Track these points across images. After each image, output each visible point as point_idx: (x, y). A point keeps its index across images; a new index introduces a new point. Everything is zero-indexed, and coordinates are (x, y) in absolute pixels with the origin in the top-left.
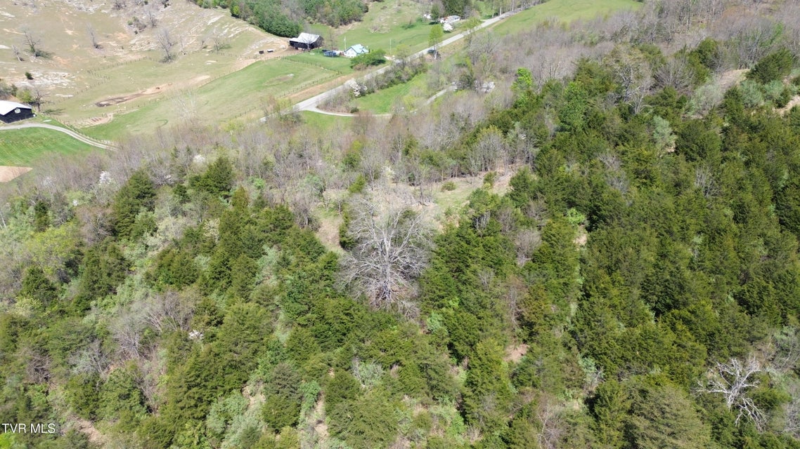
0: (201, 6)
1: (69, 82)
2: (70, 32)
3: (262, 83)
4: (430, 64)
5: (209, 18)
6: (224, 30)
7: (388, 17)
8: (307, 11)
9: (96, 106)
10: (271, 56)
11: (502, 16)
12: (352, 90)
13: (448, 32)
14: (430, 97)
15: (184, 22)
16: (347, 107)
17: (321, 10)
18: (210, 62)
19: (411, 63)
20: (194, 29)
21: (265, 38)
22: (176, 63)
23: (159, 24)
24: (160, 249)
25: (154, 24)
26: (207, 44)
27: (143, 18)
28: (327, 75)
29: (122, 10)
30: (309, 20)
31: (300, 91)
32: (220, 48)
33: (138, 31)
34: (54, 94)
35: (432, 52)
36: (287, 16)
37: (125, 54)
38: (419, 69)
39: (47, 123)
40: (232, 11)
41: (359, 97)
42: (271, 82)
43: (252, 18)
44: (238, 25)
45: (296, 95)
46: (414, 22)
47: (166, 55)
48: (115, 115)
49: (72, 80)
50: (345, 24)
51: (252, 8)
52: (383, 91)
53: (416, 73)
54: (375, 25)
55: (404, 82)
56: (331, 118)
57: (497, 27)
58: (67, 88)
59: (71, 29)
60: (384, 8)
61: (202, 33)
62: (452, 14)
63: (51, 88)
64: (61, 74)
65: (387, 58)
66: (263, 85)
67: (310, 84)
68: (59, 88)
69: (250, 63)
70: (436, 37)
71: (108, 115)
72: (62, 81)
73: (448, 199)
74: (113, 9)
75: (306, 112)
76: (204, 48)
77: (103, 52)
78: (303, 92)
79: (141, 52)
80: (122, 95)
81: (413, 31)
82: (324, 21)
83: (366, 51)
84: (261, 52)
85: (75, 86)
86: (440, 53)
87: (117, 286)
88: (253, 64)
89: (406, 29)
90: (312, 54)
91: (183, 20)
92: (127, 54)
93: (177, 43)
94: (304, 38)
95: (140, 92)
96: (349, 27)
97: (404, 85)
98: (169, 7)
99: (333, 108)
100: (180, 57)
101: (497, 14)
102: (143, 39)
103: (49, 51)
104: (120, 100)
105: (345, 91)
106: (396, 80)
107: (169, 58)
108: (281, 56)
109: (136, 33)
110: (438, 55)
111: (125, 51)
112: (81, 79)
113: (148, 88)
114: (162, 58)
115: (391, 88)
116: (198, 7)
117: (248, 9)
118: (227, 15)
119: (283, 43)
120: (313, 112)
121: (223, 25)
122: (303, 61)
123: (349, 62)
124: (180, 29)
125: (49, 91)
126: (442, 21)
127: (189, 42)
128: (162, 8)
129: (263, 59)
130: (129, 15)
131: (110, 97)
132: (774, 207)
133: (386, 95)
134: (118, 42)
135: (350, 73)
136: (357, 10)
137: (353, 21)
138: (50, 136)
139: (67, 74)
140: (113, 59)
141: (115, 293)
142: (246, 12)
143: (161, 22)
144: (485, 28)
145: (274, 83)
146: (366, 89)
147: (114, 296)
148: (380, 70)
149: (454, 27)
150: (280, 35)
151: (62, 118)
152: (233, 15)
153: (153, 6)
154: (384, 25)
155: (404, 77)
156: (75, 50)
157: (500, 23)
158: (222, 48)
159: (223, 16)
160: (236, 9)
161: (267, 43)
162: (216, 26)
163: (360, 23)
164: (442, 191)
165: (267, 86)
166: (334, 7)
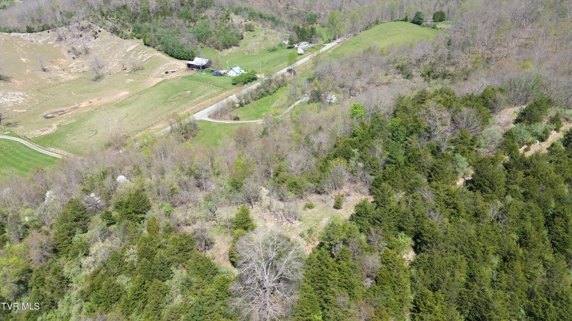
0: (121, 38)
1: (23, 100)
2: (24, 60)
3: (167, 98)
4: (289, 79)
5: (128, 47)
6: (139, 56)
7: (258, 43)
8: (199, 40)
9: (44, 119)
10: (173, 75)
11: (338, 40)
12: (234, 103)
13: (301, 54)
14: (290, 106)
15: (109, 50)
16: (231, 116)
17: (209, 38)
18: (129, 81)
19: (275, 81)
20: (116, 55)
21: (169, 62)
22: (103, 82)
23: (91, 51)
24: (92, 270)
25: (87, 51)
26: (127, 67)
27: (79, 47)
28: (215, 91)
29: (63, 42)
30: (201, 45)
31: (196, 104)
32: (136, 69)
33: (75, 57)
34: (12, 110)
35: (290, 71)
36: (185, 44)
37: (65, 75)
38: (282, 84)
39: (6, 134)
40: (144, 41)
41: (239, 107)
42: (174, 98)
43: (159, 46)
44: (149, 51)
45: (193, 107)
46: (276, 47)
47: (96, 75)
48: (58, 126)
49: (26, 98)
50: (227, 48)
51: (159, 39)
52: (255, 102)
53: (280, 87)
54: (248, 49)
55: (271, 94)
56: (219, 124)
57: (336, 49)
58: (22, 105)
59: (24, 58)
60: (255, 36)
61: (122, 58)
62: (303, 40)
63: (10, 105)
64: (17, 93)
65: (258, 76)
66: (168, 100)
67: (203, 99)
68: (16, 105)
69: (158, 82)
70: (292, 59)
71: (53, 126)
72: (19, 99)
73: (310, 218)
74: (57, 41)
75: (200, 121)
76: (125, 69)
77: (49, 74)
78: (198, 105)
79: (78, 72)
80: (64, 109)
81: (275, 54)
82: (211, 46)
83: (243, 71)
84: (167, 73)
85: (28, 103)
86: (296, 71)
87: (58, 301)
88: (160, 82)
89: (271, 52)
90: (204, 74)
91: (109, 48)
92: (67, 75)
93: (104, 66)
94: (197, 61)
95: (77, 105)
96: (230, 50)
97: (271, 97)
98: (98, 38)
99: (220, 118)
100: (107, 77)
101: (334, 39)
102: (78, 63)
103: (9, 76)
104: (62, 113)
105: (228, 103)
106: (265, 93)
107: (98, 78)
108: (181, 75)
109: (74, 58)
110: (294, 72)
111: (65, 73)
112: (32, 96)
113: (83, 102)
114: (93, 77)
115: (262, 99)
116: (119, 38)
117: (156, 40)
118: (141, 44)
119: (183, 64)
120: (206, 121)
121: (138, 52)
122: (197, 79)
123: (231, 81)
124: (106, 55)
125: (8, 107)
126: (296, 46)
127: (113, 65)
128: (93, 39)
129: (168, 78)
130: (68, 45)
131: (54, 110)
132: (547, 232)
133: (258, 105)
134: (60, 66)
135: (232, 89)
136: (235, 38)
137: (233, 46)
138: (9, 145)
139: (21, 93)
140: (56, 79)
141: (57, 308)
142: (155, 42)
143: (92, 50)
144: (326, 51)
145: (177, 99)
146: (244, 101)
147: (56, 311)
148: (254, 86)
149: (305, 51)
150: (180, 59)
151: (18, 130)
152: (145, 44)
153: (86, 38)
154: (255, 49)
155: (271, 91)
156: (28, 74)
157: (336, 46)
158: (137, 70)
159: (138, 45)
160: (147, 40)
161: (170, 65)
162: (133, 53)
163: (237, 48)
164: (304, 209)
165: (171, 101)
166: (218, 36)
